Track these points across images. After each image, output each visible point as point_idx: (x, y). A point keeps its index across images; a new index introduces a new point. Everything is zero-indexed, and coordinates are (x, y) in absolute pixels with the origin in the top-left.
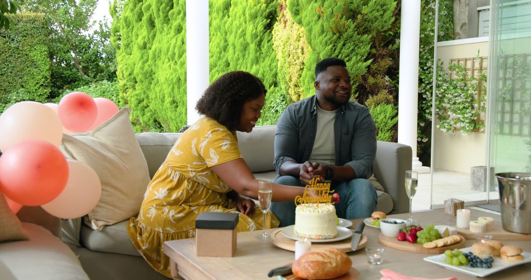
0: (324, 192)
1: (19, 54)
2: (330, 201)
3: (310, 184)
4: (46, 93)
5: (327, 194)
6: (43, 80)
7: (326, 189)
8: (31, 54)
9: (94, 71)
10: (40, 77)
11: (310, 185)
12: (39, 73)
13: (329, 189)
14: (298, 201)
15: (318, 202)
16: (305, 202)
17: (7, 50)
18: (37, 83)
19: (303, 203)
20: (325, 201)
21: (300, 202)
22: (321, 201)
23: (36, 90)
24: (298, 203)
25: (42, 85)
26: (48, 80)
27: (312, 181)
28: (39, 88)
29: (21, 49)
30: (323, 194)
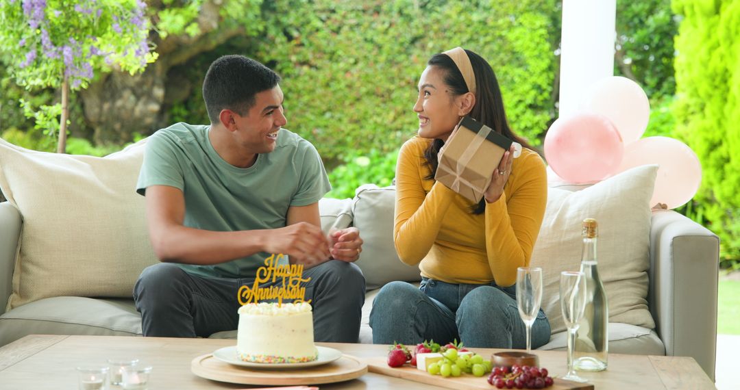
0: (291, 280)
1: (486, 35)
2: (302, 297)
3: (267, 264)
4: (537, 123)
5: (298, 285)
6: (533, 93)
7: (294, 275)
8: (511, 36)
9: (657, 73)
10: (527, 87)
11: (267, 267)
12: (525, 79)
13: (300, 275)
14: (243, 296)
15: (280, 300)
16: (257, 298)
17: (463, 27)
18: (520, 101)
19: (253, 301)
20: (292, 297)
21: (247, 298)
22: (285, 297)
23: (518, 116)
24: (245, 300)
25: (531, 106)
26: (546, 95)
27: (270, 260)
28: (524, 113)
29: (491, 23)
30: (290, 284)
